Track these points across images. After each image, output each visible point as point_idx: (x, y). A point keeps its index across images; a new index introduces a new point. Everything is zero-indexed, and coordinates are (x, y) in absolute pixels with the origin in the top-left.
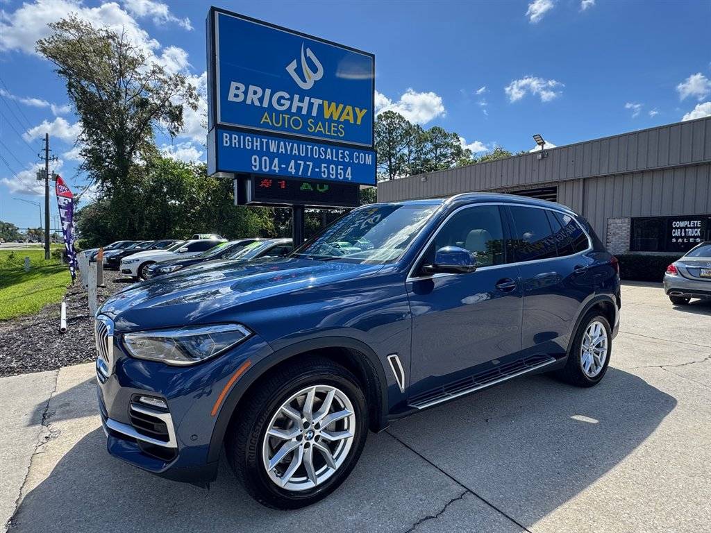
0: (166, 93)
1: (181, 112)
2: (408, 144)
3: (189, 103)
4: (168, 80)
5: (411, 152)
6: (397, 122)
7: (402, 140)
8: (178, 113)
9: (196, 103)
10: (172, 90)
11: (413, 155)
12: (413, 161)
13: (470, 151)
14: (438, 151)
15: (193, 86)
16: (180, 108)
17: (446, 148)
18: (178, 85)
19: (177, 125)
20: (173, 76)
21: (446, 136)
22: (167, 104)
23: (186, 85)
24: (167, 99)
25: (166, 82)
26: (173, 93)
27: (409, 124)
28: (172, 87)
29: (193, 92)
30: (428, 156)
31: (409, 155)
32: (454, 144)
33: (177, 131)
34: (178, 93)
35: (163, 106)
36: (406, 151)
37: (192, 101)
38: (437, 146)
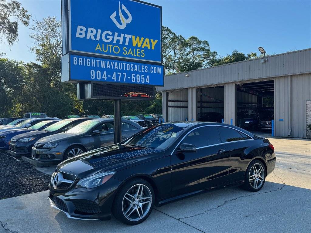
0: (5, 14)
1: (16, 27)
2: (174, 49)
3: (22, 21)
4: (8, 5)
5: (175, 54)
6: (166, 34)
7: (170, 45)
8: (14, 27)
9: (28, 21)
10: (10, 12)
11: (177, 56)
12: (177, 60)
13: (216, 53)
14: (195, 53)
15: (25, 9)
16: (16, 24)
17: (200, 51)
18: (14, 8)
19: (13, 36)
20: (11, 3)
21: (200, 42)
22: (6, 21)
23: (21, 8)
24: (6, 18)
25: (5, 6)
26: (11, 14)
27: (175, 34)
28: (10, 10)
29: (26, 13)
30: (188, 57)
31: (175, 56)
32: (206, 48)
33: (14, 40)
34: (15, 14)
35: (4, 23)
36: (172, 53)
37: (24, 19)
38: (194, 50)
